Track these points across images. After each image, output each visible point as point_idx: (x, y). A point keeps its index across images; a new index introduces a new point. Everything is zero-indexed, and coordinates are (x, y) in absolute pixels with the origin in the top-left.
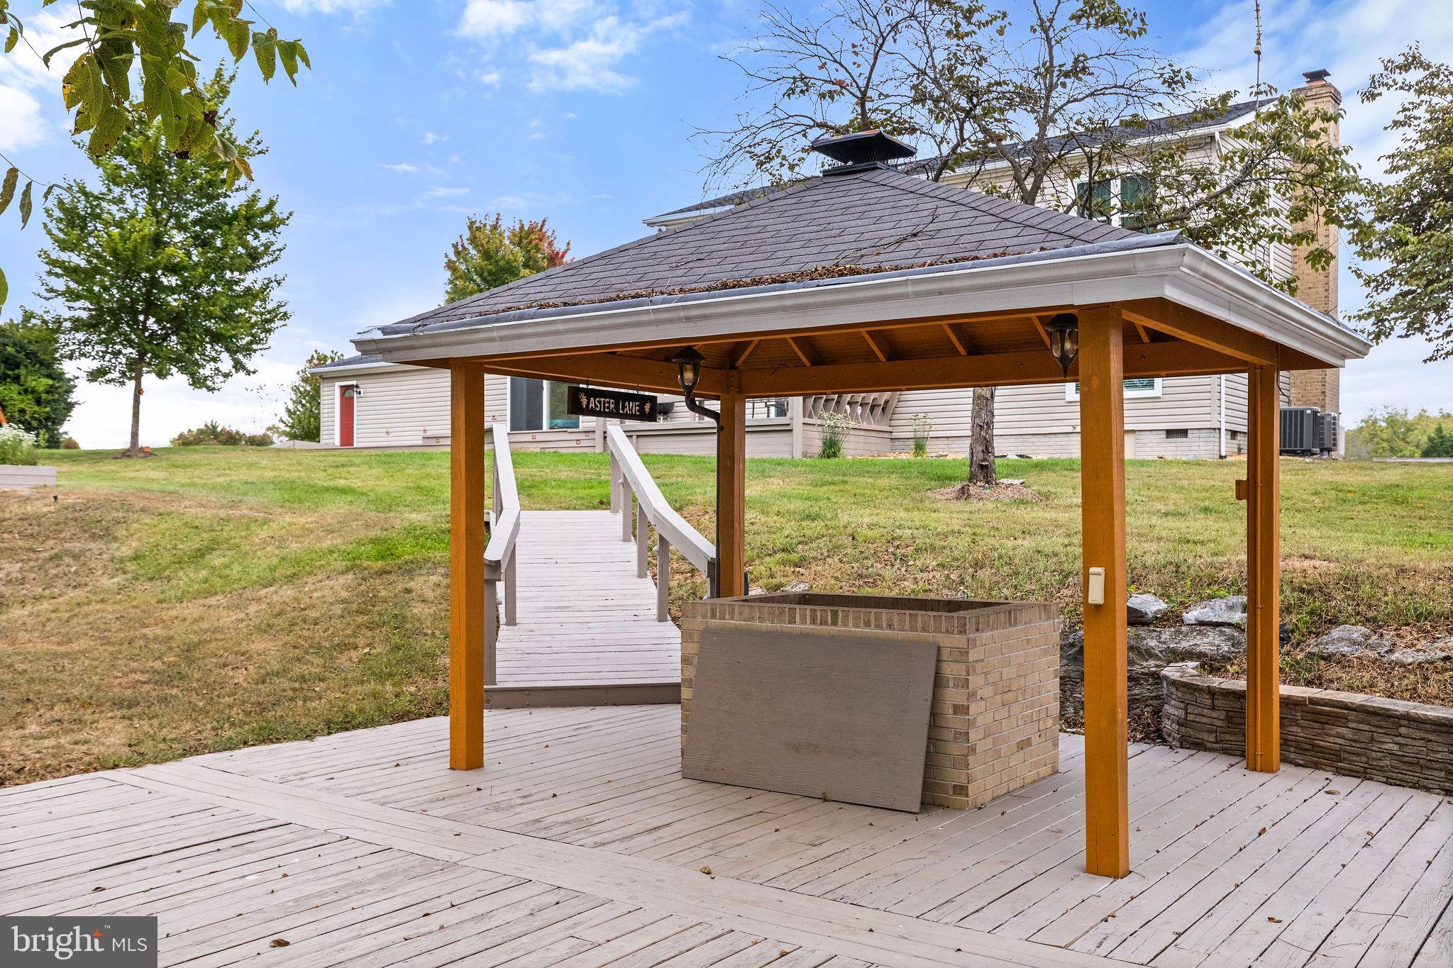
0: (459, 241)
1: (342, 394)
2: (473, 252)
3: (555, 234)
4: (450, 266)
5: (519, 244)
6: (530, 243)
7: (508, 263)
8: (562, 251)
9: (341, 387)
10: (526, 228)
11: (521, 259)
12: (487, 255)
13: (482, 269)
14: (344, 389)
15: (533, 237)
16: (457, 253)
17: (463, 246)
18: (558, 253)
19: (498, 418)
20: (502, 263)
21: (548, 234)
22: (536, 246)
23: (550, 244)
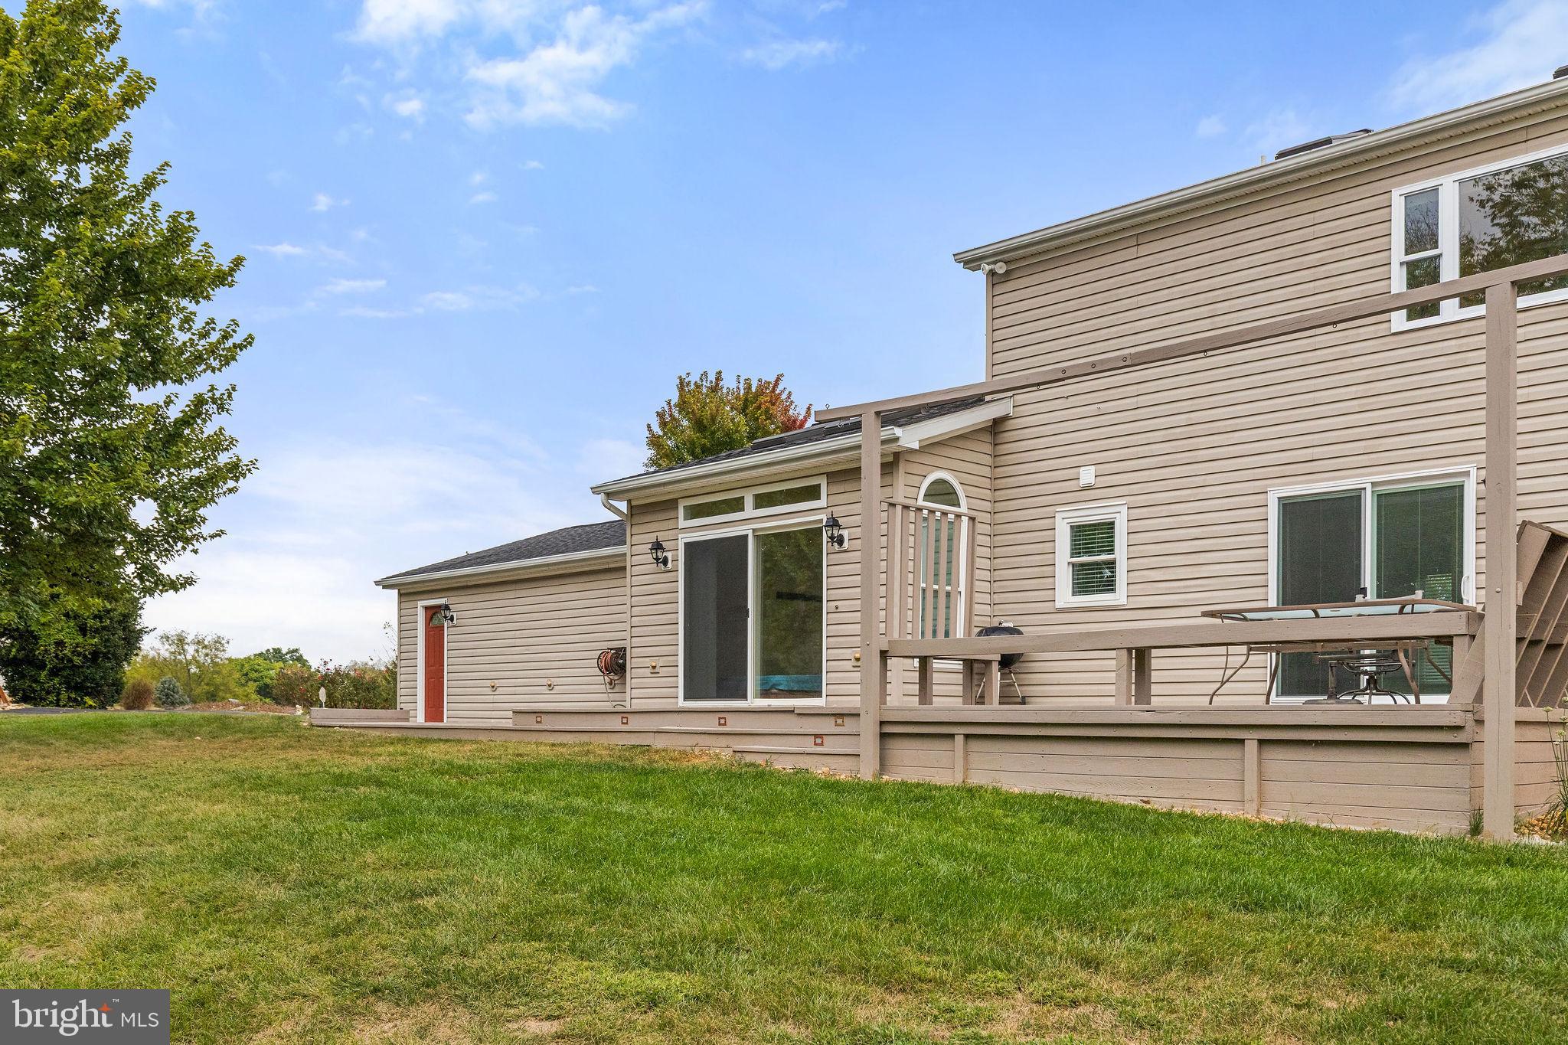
0: (666, 408)
1: (429, 619)
2: (685, 423)
3: (792, 398)
4: (654, 442)
5: (743, 411)
6: (759, 408)
7: (727, 434)
8: (801, 417)
9: (427, 608)
10: (754, 389)
11: (744, 429)
12: (699, 425)
13: (693, 443)
14: (432, 612)
15: (762, 399)
16: (663, 424)
17: (671, 415)
18: (795, 421)
19: (663, 671)
20: (718, 435)
21: (784, 396)
22: (767, 411)
23: (787, 411)
